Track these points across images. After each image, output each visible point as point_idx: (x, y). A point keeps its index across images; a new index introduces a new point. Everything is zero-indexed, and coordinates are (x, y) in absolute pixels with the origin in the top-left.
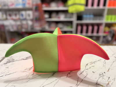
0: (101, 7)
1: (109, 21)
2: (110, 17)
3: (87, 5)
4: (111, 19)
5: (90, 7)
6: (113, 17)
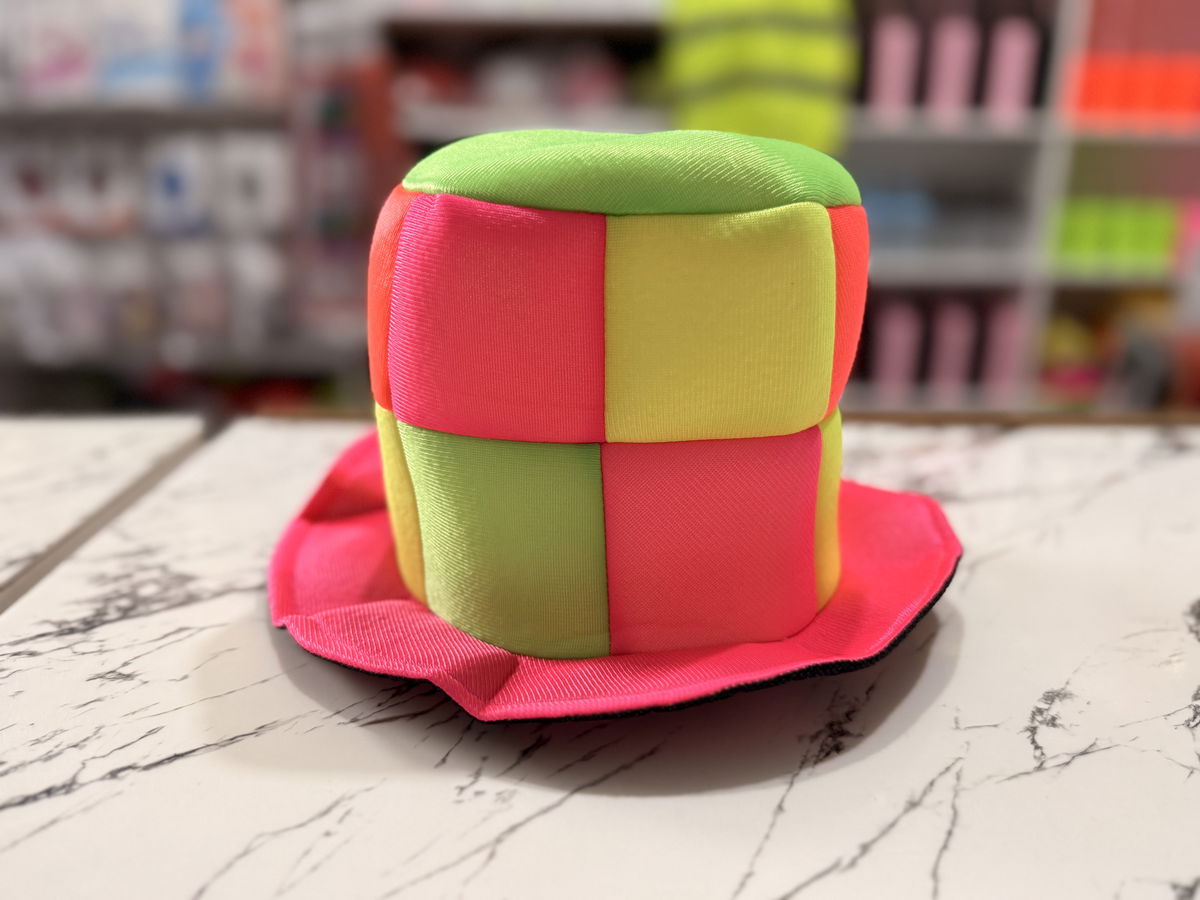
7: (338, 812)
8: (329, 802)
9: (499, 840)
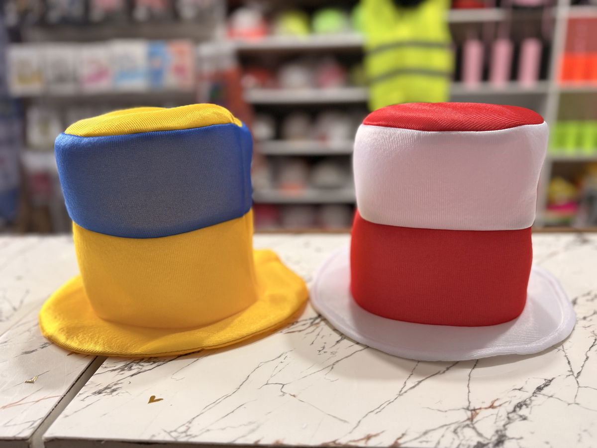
0: (528, 82)
1: (570, 151)
2: (572, 130)
3: (457, 74)
4: (579, 142)
5: (472, 84)
6: (590, 130)
7: (283, 357)
8: (280, 354)
9: (334, 364)
